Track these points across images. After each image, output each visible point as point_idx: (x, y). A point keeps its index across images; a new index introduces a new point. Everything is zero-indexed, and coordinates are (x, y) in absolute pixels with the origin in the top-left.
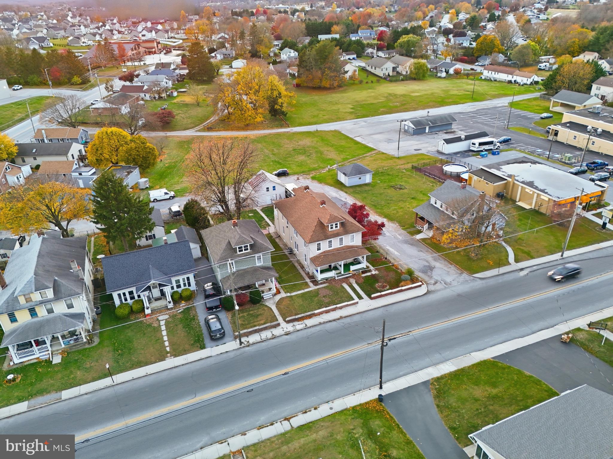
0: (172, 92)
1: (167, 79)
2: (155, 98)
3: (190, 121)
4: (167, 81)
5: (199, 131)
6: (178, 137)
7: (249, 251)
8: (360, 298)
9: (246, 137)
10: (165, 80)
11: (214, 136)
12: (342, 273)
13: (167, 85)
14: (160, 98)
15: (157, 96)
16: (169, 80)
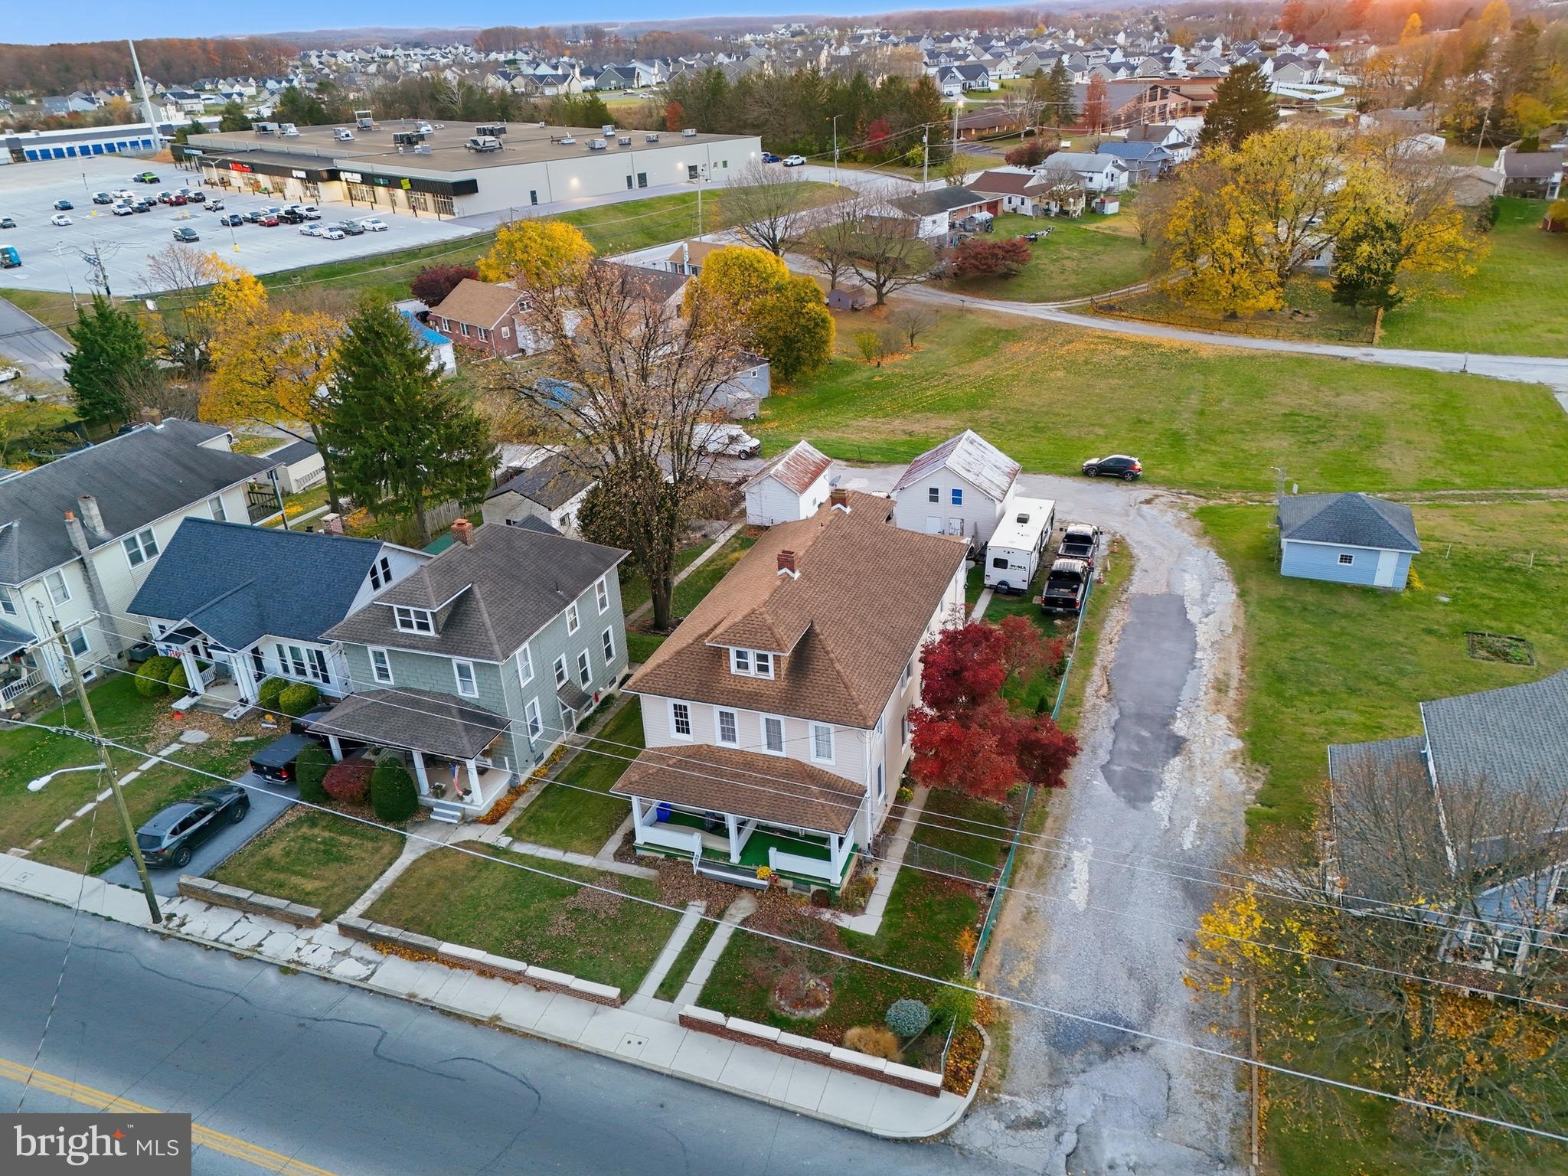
0: (1103, 202)
1: (1118, 167)
2: (1047, 211)
3: (1073, 279)
4: (1116, 171)
5: (1068, 310)
6: (995, 315)
7: (432, 633)
8: (669, 990)
9: (1187, 351)
10: (1109, 169)
11: (1095, 330)
12: (735, 859)
13: (1112, 184)
14: (1064, 213)
15: (1055, 209)
16: (1123, 169)
